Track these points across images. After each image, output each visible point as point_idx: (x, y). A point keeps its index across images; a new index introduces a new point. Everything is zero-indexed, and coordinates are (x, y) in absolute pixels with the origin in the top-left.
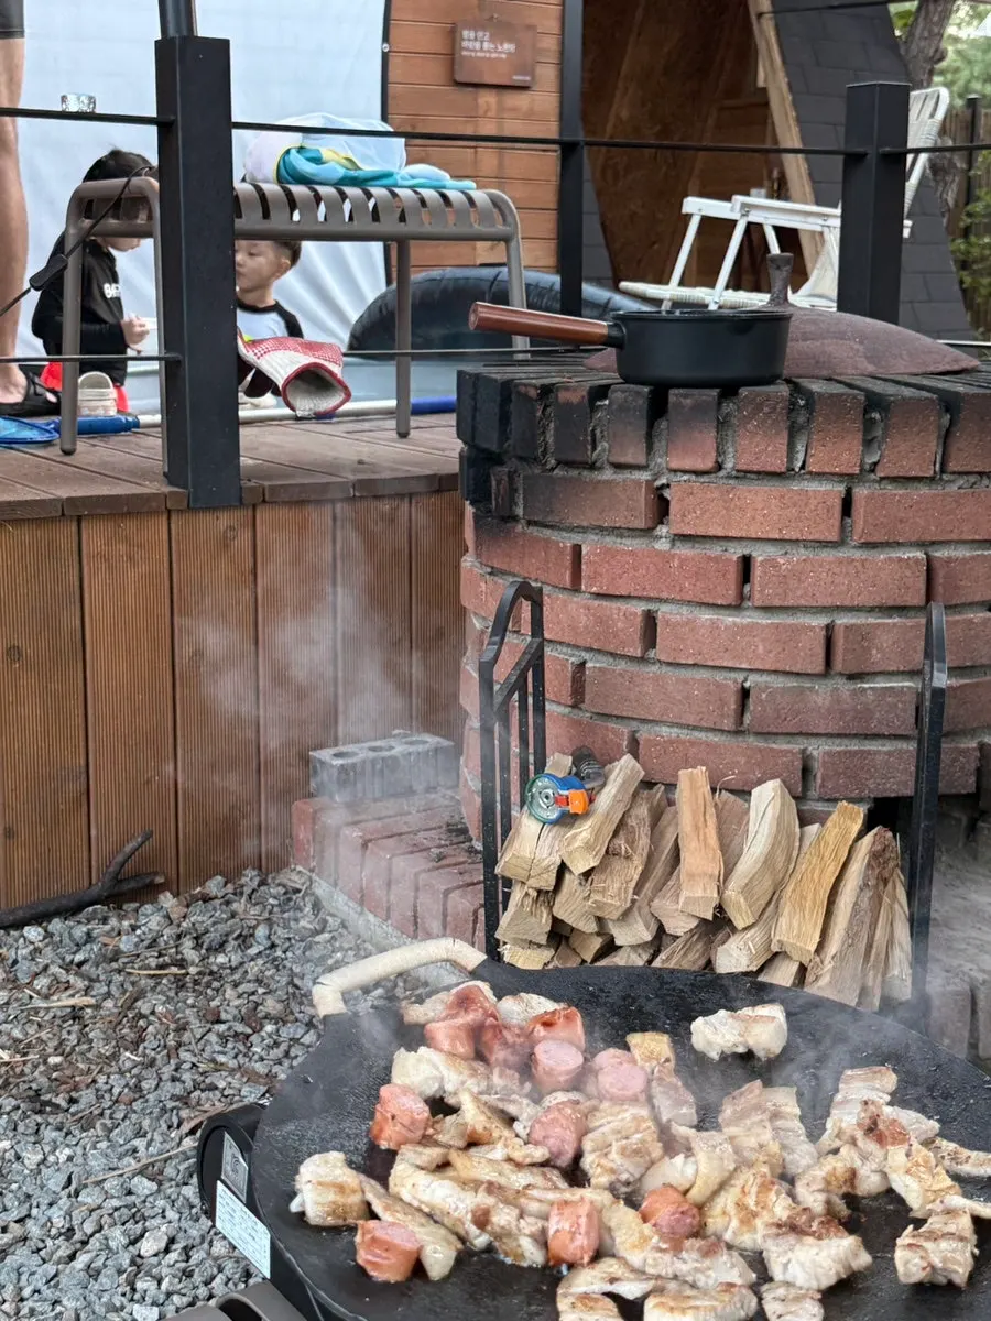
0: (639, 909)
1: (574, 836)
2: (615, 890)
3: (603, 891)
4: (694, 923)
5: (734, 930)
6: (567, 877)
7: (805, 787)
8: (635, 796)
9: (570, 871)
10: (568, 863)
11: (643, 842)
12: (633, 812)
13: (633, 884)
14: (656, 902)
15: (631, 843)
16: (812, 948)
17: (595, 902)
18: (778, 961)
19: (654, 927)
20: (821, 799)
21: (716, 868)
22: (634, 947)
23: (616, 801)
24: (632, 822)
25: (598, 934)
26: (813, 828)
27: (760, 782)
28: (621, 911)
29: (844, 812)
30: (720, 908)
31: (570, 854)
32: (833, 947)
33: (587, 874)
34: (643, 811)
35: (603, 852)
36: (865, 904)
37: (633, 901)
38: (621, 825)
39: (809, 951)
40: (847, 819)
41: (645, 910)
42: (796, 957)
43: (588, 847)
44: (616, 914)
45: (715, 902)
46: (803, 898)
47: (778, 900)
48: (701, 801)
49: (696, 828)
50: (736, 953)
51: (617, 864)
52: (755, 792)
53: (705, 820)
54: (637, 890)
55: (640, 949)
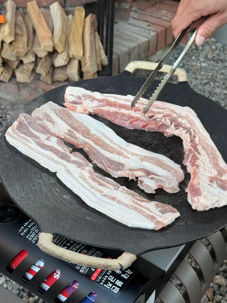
0: (30, 51)
1: (4, 31)
2: (21, 46)
3: (18, 48)
4: (46, 53)
5: (58, 53)
6: (5, 45)
7: (65, 3)
8: (16, 14)
9: (5, 42)
10: (5, 40)
11: (24, 29)
12: (18, 19)
13: (26, 44)
14: (34, 48)
15: (21, 30)
16: (81, 55)
17: (17, 52)
18: (72, 60)
19: (34, 56)
20: (70, 6)
21: (50, 35)
22: (29, 63)
23: (12, 16)
24: (18, 23)
25: (17, 60)
26: (70, 16)
27: (52, 3)
28: (25, 53)
29: (79, 10)
30: (54, 48)
31: (5, 37)
32: (88, 54)
33: (11, 43)
34: (20, 18)
35: (14, 35)
36: (92, 39)
37: (28, 50)
38: (16, 24)
39: (81, 56)
40: (80, 12)
41: (31, 51)
42: (77, 58)
43: (10, 34)
44: (23, 54)
45: (52, 47)
46: (76, 40)
47: (68, 41)
48: (37, 13)
49: (39, 22)
50: (60, 60)
51: (19, 38)
52: (51, 7)
53: (41, 20)
54: (28, 46)
55: (31, 64)
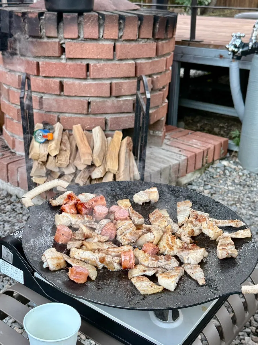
0: (71, 164)
1: (50, 146)
2: (64, 159)
3: (61, 160)
4: (86, 166)
5: (96, 167)
6: (50, 157)
7: (106, 128)
8: (62, 134)
9: (50, 155)
10: (50, 154)
11: (68, 146)
12: (63, 138)
13: (68, 158)
14: (75, 162)
15: (65, 146)
16: (117, 169)
17: (60, 163)
18: (107, 173)
19: (75, 168)
20: (110, 130)
21: (90, 151)
22: (70, 174)
23: (59, 135)
24: (64, 141)
25: (59, 172)
26: (110, 138)
27: (94, 127)
28: (66, 165)
29: (117, 133)
30: (92, 162)
31: (51, 151)
32: (122, 168)
33: (55, 156)
34: (66, 137)
35: (59, 150)
36: (127, 157)
37: (69, 162)
38: (61, 142)
39: (116, 170)
40: (119, 135)
41: (72, 164)
42: (112, 172)
43: (56, 149)
44: (65, 166)
45: (91, 160)
46: (112, 157)
47: (106, 158)
48: (81, 134)
49: (82, 141)
50: (97, 173)
51: (63, 153)
52: (93, 130)
53: (84, 139)
54: (70, 159)
55: (71, 175)
